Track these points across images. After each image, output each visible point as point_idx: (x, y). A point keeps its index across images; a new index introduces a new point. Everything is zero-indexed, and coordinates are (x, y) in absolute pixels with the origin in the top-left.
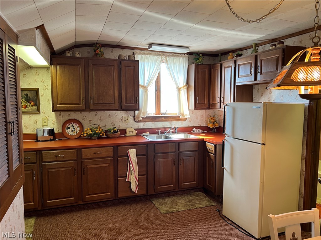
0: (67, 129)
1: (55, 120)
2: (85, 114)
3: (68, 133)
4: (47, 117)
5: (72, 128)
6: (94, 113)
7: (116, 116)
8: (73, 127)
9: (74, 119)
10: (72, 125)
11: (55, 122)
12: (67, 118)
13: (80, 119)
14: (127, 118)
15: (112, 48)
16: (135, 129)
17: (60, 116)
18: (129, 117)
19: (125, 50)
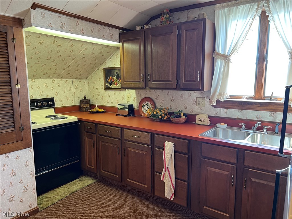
0: (143, 107)
1: (135, 97)
2: (159, 92)
3: (143, 111)
4: (130, 94)
5: (146, 106)
6: (166, 91)
7: (189, 96)
8: (148, 105)
9: (149, 98)
10: (147, 103)
11: (135, 99)
12: (143, 96)
13: (153, 97)
14: (201, 100)
15: (188, 10)
16: (209, 117)
17: (139, 93)
18: (204, 99)
19: (205, 8)
